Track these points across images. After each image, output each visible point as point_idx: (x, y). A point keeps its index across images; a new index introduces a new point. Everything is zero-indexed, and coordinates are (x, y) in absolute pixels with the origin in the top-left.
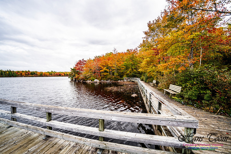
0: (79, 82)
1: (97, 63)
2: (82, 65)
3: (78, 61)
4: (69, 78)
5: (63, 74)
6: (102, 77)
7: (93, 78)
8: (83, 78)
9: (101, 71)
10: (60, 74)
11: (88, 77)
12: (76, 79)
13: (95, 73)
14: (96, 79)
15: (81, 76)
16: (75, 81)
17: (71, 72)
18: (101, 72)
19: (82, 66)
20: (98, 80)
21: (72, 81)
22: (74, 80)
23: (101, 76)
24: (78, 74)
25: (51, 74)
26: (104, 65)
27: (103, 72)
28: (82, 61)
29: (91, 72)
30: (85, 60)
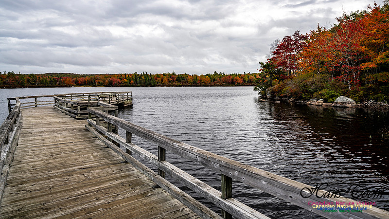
0: (284, 103)
1: (347, 41)
2: (292, 50)
3: (281, 40)
4: (255, 89)
5: (240, 80)
6: (370, 89)
7: (332, 92)
8: (296, 90)
9: (363, 66)
10: (232, 80)
11: (314, 87)
12: (276, 94)
13: (337, 74)
14: (344, 94)
15: (291, 86)
16: (272, 99)
17: (260, 72)
18: (362, 72)
19: (292, 53)
20: (349, 100)
21: (263, 98)
22: (268, 96)
23: (363, 84)
24: (282, 79)
25: (214, 80)
26: (376, 44)
27: (372, 71)
28: (292, 37)
29: (322, 73)
30: (304, 34)
